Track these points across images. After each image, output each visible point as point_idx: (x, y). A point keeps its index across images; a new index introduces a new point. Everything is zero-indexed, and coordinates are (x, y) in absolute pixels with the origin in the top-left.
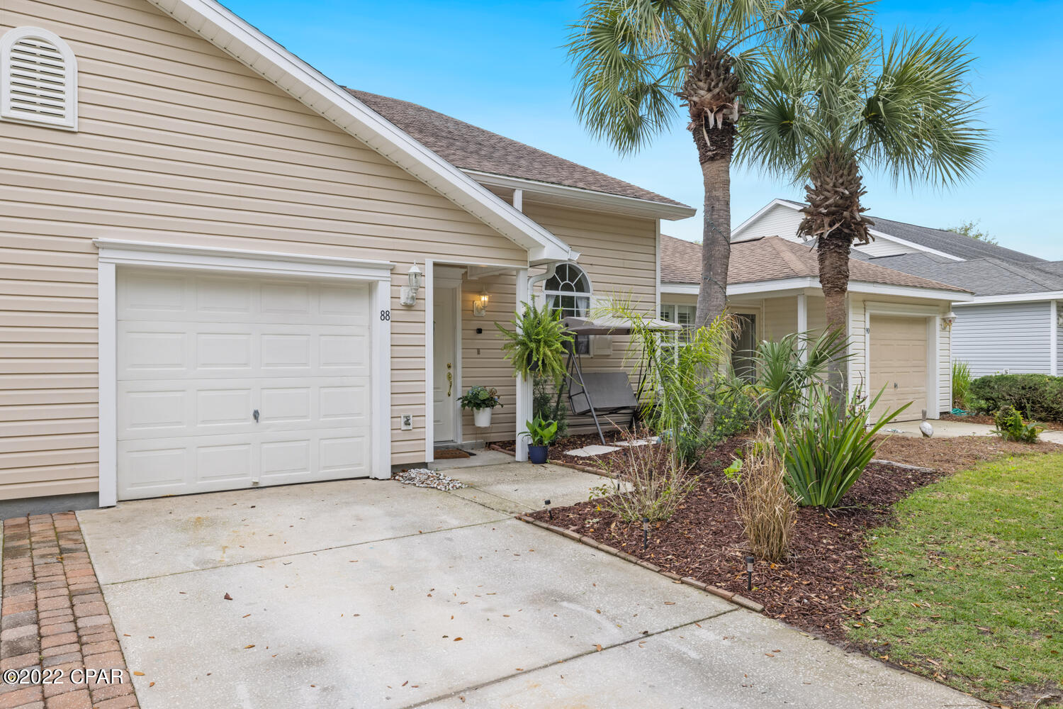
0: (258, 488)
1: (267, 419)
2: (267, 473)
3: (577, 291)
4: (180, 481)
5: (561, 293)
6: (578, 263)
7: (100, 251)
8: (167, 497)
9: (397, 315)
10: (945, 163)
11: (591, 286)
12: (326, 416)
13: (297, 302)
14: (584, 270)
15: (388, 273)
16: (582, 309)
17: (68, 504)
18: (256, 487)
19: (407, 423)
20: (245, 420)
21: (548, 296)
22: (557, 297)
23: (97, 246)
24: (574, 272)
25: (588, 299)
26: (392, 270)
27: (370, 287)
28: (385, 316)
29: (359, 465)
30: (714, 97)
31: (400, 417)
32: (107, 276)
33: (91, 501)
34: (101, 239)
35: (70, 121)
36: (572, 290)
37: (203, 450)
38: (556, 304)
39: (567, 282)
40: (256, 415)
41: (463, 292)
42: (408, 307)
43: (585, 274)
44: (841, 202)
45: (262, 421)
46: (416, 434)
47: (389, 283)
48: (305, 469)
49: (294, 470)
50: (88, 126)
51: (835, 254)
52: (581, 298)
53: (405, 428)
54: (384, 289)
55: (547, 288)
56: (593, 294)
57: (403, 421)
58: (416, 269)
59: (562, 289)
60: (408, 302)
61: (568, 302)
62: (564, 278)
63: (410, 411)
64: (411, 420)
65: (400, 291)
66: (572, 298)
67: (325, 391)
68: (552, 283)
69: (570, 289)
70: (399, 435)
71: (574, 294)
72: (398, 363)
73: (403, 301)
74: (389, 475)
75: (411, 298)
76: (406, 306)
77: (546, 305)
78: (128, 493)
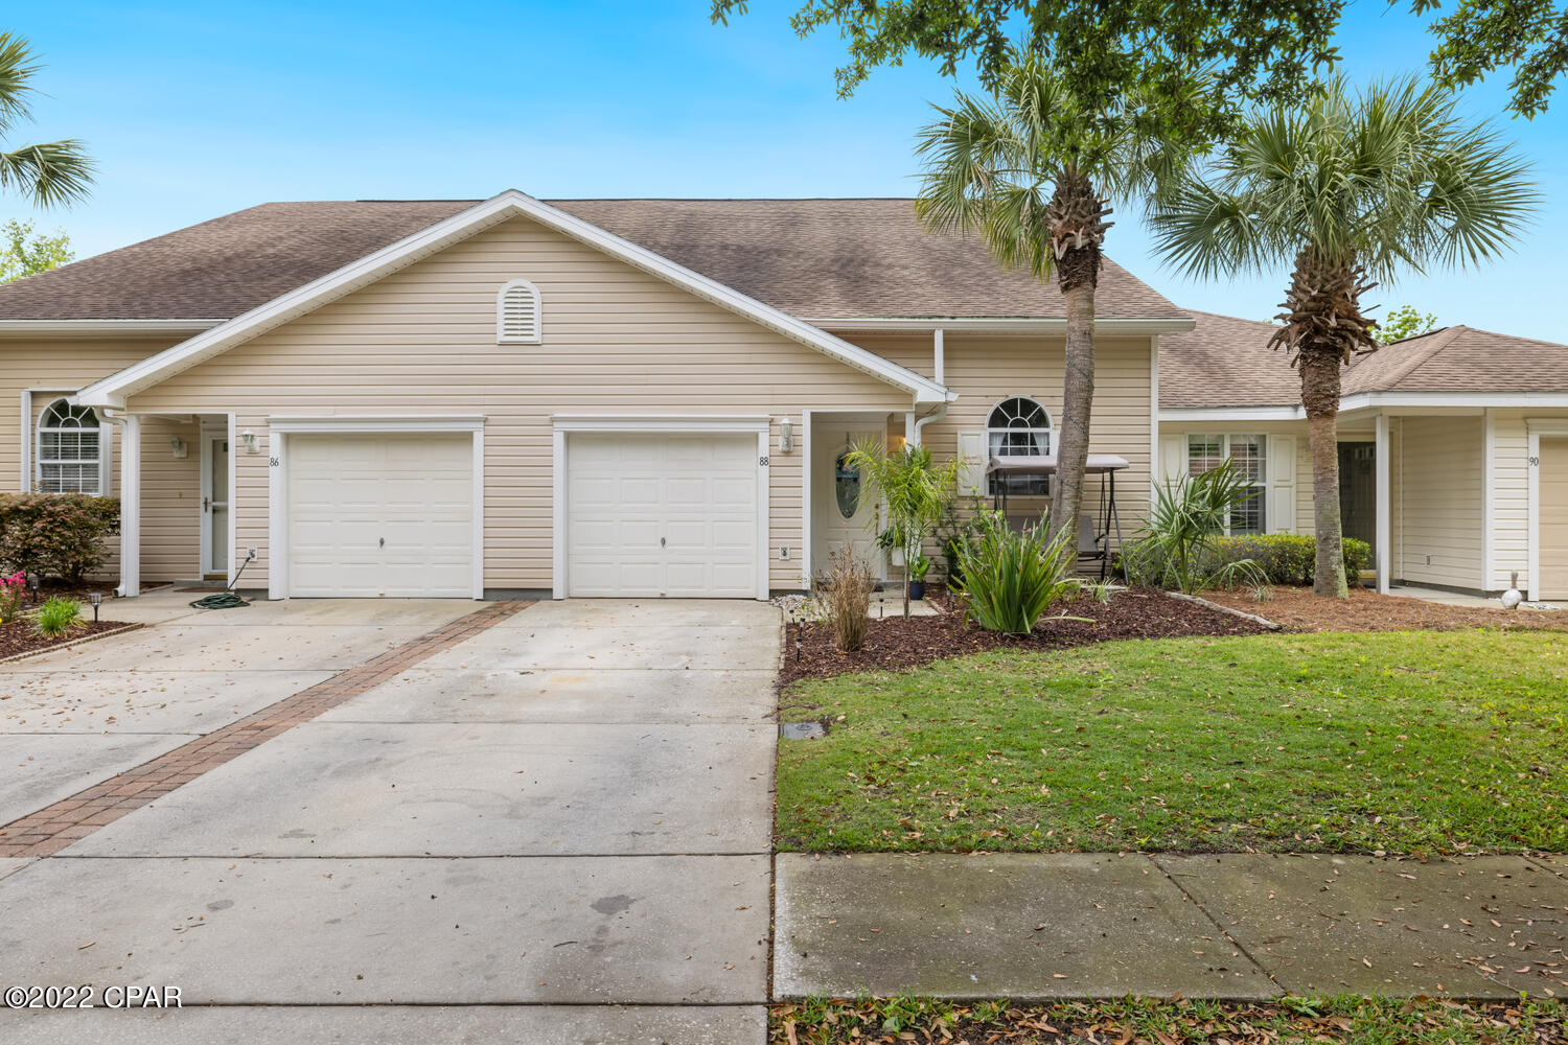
0: (665, 598)
1: (672, 545)
2: (671, 587)
3: (1032, 427)
4: (609, 587)
5: (1009, 430)
6: (1033, 397)
7: (555, 424)
8: (600, 598)
9: (775, 461)
10: (1471, 240)
11: (1051, 424)
12: (719, 545)
13: (696, 453)
14: (1041, 403)
15: (767, 425)
16: (1041, 446)
17: (537, 595)
18: (663, 597)
19: (784, 554)
20: (655, 545)
21: (992, 434)
22: (1005, 434)
23: (553, 420)
24: (1028, 406)
25: (1047, 434)
26: (771, 422)
27: (751, 439)
28: (764, 461)
29: (748, 588)
30: (1064, 225)
31: (779, 549)
32: (558, 440)
33: (548, 595)
34: (556, 415)
35: (536, 338)
36: (1026, 426)
37: (625, 566)
38: (1005, 441)
39: (1019, 417)
40: (663, 542)
41: (889, 434)
42: (787, 453)
43: (1044, 408)
44: (1311, 305)
45: (668, 547)
46: (794, 564)
47: (768, 434)
48: (701, 587)
49: (692, 587)
50: (549, 338)
51: (1313, 369)
52: (1039, 434)
53: (783, 558)
54: (764, 439)
55: (990, 426)
56: (1055, 429)
57: (780, 552)
58: (786, 421)
59: (1011, 426)
60: (786, 449)
61: (1018, 439)
62: (1013, 414)
63: (787, 544)
64: (788, 551)
65: (777, 440)
66: (1025, 435)
67: (717, 524)
68: (997, 419)
69: (1024, 425)
70: (777, 564)
71: (1029, 430)
72: (776, 502)
73: (780, 448)
74: (767, 598)
75: (788, 445)
76: (784, 452)
77: (990, 444)
78: (575, 592)
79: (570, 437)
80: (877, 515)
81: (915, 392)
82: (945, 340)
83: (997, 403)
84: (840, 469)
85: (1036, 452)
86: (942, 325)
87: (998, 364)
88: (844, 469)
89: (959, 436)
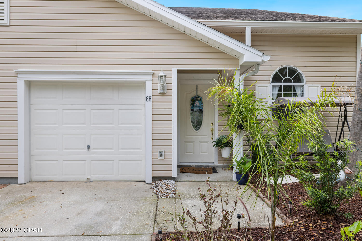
0: (90, 181)
1: (93, 149)
2: (94, 174)
3: (294, 82)
4: (55, 175)
5: (282, 84)
6: (295, 66)
7: (18, 75)
8: (50, 181)
9: (156, 99)
11: (305, 79)
12: (122, 149)
14: (300, 70)
15: (150, 77)
16: (299, 92)
17: (9, 181)
18: (89, 181)
19: (161, 155)
20: (84, 149)
21: (273, 86)
22: (281, 86)
23: (17, 73)
24: (292, 72)
25: (303, 86)
26: (153, 75)
27: (141, 86)
28: (148, 99)
29: (139, 174)
31: (158, 152)
32: (21, 85)
35: (6, 21)
36: (291, 82)
37: (65, 162)
38: (280, 90)
39: (288, 77)
40: (89, 147)
42: (163, 94)
43: (301, 72)
45: (91, 150)
46: (167, 161)
47: (151, 82)
48: (112, 174)
49: (106, 174)
50: (14, 22)
52: (298, 86)
53: (160, 158)
54: (149, 85)
55: (273, 81)
56: (306, 84)
57: (158, 154)
58: (162, 74)
59: (284, 82)
60: (162, 91)
61: (288, 89)
62: (285, 75)
63: (163, 149)
64: (163, 154)
65: (157, 86)
66: (291, 87)
67: (121, 137)
68: (276, 78)
69: (290, 81)
70: (156, 161)
71: (293, 84)
72: (156, 124)
73: (159, 91)
74: (151, 182)
75: (163, 88)
76: (161, 93)
77: (273, 91)
78: (35, 178)
79: (29, 84)
80: (212, 129)
81: (243, 55)
82: (252, 36)
83: (276, 69)
84: (193, 104)
85: (295, 95)
86: (250, 24)
87: (277, 49)
88: (195, 105)
89: (256, 87)
